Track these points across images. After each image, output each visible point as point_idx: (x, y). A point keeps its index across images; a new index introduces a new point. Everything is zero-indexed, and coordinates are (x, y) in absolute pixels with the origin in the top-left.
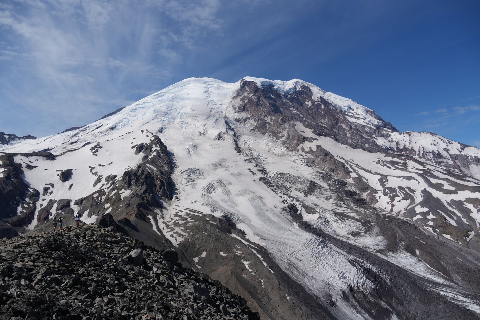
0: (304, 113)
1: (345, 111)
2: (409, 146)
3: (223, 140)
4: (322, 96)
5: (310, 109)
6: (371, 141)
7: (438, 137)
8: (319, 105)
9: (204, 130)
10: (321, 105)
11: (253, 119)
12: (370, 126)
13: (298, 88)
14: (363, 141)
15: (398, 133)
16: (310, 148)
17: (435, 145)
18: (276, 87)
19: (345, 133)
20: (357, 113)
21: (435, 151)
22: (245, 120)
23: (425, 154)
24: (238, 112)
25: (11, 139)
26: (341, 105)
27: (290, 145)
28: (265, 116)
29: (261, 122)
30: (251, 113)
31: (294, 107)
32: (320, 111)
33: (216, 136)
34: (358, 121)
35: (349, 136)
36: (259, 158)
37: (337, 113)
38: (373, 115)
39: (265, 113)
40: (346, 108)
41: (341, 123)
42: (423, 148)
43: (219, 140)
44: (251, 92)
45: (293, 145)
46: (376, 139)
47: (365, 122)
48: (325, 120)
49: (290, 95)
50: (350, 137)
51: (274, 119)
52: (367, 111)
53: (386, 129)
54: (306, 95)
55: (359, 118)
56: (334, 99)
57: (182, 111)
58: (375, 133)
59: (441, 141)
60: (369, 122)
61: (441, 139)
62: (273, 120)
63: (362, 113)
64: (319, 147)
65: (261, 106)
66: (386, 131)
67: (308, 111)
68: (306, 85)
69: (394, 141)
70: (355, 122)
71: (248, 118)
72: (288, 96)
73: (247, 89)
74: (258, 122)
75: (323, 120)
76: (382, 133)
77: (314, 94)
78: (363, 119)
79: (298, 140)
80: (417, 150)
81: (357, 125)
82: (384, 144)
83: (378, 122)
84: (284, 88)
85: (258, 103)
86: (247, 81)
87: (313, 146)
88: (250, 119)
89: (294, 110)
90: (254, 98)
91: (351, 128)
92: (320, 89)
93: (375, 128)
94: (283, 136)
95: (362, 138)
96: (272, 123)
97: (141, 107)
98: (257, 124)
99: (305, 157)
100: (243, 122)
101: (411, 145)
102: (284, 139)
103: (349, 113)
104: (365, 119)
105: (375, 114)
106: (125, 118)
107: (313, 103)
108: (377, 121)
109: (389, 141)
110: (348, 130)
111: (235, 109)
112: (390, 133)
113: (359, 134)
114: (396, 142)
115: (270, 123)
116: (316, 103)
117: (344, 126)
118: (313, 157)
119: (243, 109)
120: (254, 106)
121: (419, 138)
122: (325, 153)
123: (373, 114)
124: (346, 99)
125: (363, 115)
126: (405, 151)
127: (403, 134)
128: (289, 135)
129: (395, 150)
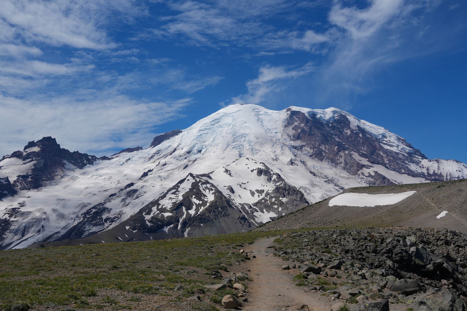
0: (346, 141)
1: (380, 139)
2: (438, 172)
3: (296, 166)
4: (359, 124)
5: (350, 137)
6: (405, 167)
7: (462, 164)
8: (357, 134)
9: (276, 157)
10: (359, 133)
11: (308, 147)
12: (402, 153)
13: (336, 117)
14: (400, 167)
15: (428, 160)
16: (369, 173)
17: (460, 171)
18: (318, 116)
19: (383, 159)
20: (390, 141)
21: (460, 176)
22: (301, 147)
23: (452, 179)
24: (294, 140)
25: (93, 160)
26: (376, 134)
27: (350, 171)
28: (320, 145)
29: (316, 149)
30: (305, 141)
31: (336, 135)
32: (359, 139)
33: (289, 162)
34: (392, 149)
35: (387, 162)
36: (334, 180)
37: (374, 141)
38: (404, 143)
39: (318, 142)
40: (380, 136)
41: (379, 150)
42: (450, 173)
43: (292, 165)
44: (301, 122)
45: (353, 171)
46: (409, 165)
47: (398, 149)
48: (364, 147)
49: (330, 123)
50: (388, 164)
51: (327, 147)
52: (399, 139)
53: (417, 156)
54: (344, 124)
55: (392, 145)
56: (369, 127)
57: (247, 139)
58: (407, 160)
59: (465, 168)
60: (401, 149)
61: (465, 166)
62: (327, 149)
63: (395, 141)
64: (376, 172)
65: (313, 135)
66: (417, 158)
67: (348, 138)
68: (343, 114)
69: (425, 167)
70: (390, 149)
71: (304, 146)
72: (329, 125)
73: (296, 119)
74: (313, 149)
75: (362, 148)
76: (414, 160)
77: (351, 123)
78: (396, 146)
79: (358, 167)
80: (445, 175)
81: (391, 152)
82: (416, 170)
83: (409, 150)
84: (325, 117)
85: (311, 133)
86: (294, 111)
87: (371, 171)
88: (306, 147)
89: (336, 138)
90: (306, 128)
91: (388, 155)
92: (355, 117)
93: (407, 156)
94: (341, 163)
95: (398, 164)
96: (326, 151)
97: (204, 134)
98: (313, 151)
99: (367, 180)
100: (300, 149)
101: (439, 171)
102: (342, 165)
103: (383, 141)
104: (398, 146)
105: (406, 142)
106: (196, 144)
107: (352, 131)
108: (408, 148)
109: (420, 167)
110: (385, 157)
111: (290, 137)
112: (420, 160)
113: (396, 161)
114: (427, 168)
115: (325, 151)
116: (355, 132)
117: (382, 153)
118: (373, 180)
119: (297, 137)
120: (307, 135)
121: (446, 165)
122: (383, 178)
123: (404, 141)
124: (379, 127)
125: (396, 143)
126: (435, 176)
127: (433, 161)
128: (346, 162)
129: (426, 174)
